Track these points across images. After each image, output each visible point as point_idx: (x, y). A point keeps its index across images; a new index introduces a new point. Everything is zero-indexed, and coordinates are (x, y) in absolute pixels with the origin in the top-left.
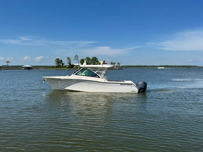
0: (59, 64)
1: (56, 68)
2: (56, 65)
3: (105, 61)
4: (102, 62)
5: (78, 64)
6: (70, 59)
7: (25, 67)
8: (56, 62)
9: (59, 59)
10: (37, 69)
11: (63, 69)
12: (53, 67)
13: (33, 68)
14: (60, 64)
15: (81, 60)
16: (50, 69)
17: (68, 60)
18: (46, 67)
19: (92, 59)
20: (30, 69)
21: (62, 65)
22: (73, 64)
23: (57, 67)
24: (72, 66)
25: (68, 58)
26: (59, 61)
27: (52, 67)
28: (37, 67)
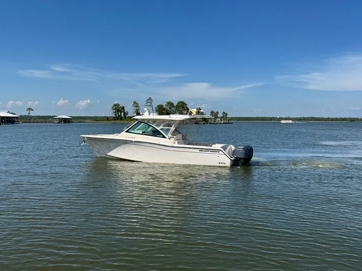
0: (119, 114)
1: (114, 121)
2: (114, 116)
3: (200, 109)
4: (194, 111)
6: (138, 104)
7: (59, 118)
8: (114, 111)
9: (119, 105)
10: (80, 122)
11: (127, 122)
12: (108, 119)
13: (73, 120)
14: (121, 113)
15: (158, 106)
16: (103, 122)
17: (134, 106)
18: (96, 119)
19: (177, 106)
20: (69, 122)
21: (125, 116)
23: (115, 119)
25: (135, 103)
26: (118, 109)
27: (106, 119)
28: (81, 119)
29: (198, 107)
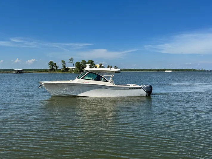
0: (53, 67)
1: (49, 72)
2: (50, 68)
3: (102, 65)
4: (98, 66)
5: (73, 68)
6: (65, 62)
7: (16, 70)
8: (50, 66)
9: (53, 62)
10: (29, 72)
11: (58, 72)
12: (46, 70)
13: (24, 71)
14: (54, 67)
15: (77, 63)
16: (43, 72)
17: (62, 63)
18: (39, 71)
19: (88, 62)
20: (22, 72)
21: (57, 69)
22: (68, 67)
23: (51, 70)
24: (66, 70)
25: (63, 61)
26: (53, 65)
27: (45, 70)
28: (29, 71)
29: (100, 63)
